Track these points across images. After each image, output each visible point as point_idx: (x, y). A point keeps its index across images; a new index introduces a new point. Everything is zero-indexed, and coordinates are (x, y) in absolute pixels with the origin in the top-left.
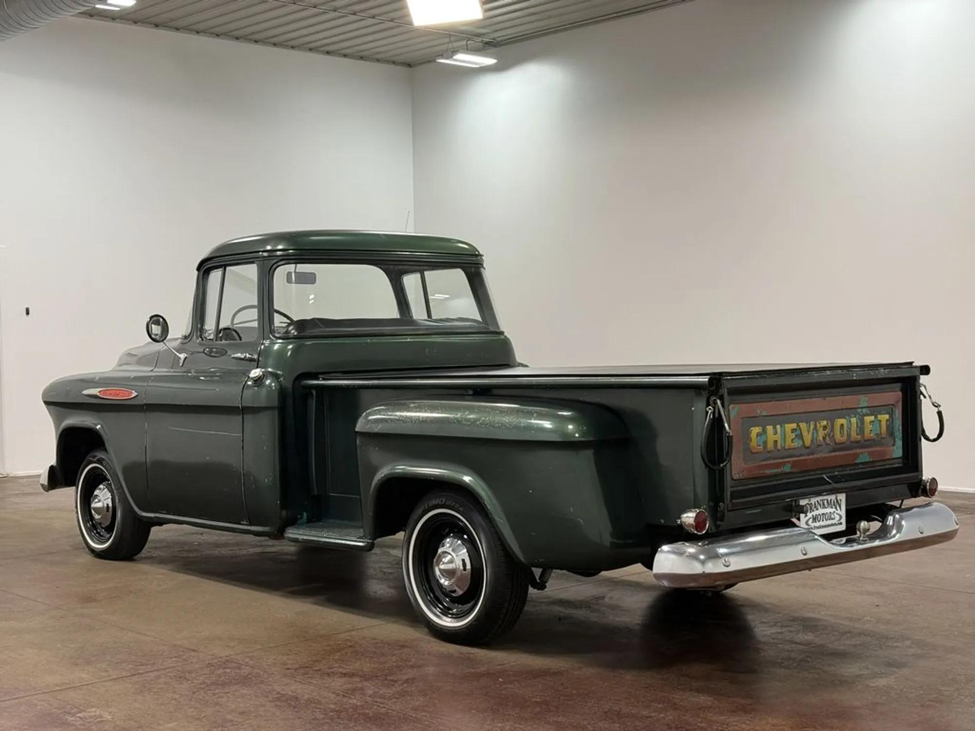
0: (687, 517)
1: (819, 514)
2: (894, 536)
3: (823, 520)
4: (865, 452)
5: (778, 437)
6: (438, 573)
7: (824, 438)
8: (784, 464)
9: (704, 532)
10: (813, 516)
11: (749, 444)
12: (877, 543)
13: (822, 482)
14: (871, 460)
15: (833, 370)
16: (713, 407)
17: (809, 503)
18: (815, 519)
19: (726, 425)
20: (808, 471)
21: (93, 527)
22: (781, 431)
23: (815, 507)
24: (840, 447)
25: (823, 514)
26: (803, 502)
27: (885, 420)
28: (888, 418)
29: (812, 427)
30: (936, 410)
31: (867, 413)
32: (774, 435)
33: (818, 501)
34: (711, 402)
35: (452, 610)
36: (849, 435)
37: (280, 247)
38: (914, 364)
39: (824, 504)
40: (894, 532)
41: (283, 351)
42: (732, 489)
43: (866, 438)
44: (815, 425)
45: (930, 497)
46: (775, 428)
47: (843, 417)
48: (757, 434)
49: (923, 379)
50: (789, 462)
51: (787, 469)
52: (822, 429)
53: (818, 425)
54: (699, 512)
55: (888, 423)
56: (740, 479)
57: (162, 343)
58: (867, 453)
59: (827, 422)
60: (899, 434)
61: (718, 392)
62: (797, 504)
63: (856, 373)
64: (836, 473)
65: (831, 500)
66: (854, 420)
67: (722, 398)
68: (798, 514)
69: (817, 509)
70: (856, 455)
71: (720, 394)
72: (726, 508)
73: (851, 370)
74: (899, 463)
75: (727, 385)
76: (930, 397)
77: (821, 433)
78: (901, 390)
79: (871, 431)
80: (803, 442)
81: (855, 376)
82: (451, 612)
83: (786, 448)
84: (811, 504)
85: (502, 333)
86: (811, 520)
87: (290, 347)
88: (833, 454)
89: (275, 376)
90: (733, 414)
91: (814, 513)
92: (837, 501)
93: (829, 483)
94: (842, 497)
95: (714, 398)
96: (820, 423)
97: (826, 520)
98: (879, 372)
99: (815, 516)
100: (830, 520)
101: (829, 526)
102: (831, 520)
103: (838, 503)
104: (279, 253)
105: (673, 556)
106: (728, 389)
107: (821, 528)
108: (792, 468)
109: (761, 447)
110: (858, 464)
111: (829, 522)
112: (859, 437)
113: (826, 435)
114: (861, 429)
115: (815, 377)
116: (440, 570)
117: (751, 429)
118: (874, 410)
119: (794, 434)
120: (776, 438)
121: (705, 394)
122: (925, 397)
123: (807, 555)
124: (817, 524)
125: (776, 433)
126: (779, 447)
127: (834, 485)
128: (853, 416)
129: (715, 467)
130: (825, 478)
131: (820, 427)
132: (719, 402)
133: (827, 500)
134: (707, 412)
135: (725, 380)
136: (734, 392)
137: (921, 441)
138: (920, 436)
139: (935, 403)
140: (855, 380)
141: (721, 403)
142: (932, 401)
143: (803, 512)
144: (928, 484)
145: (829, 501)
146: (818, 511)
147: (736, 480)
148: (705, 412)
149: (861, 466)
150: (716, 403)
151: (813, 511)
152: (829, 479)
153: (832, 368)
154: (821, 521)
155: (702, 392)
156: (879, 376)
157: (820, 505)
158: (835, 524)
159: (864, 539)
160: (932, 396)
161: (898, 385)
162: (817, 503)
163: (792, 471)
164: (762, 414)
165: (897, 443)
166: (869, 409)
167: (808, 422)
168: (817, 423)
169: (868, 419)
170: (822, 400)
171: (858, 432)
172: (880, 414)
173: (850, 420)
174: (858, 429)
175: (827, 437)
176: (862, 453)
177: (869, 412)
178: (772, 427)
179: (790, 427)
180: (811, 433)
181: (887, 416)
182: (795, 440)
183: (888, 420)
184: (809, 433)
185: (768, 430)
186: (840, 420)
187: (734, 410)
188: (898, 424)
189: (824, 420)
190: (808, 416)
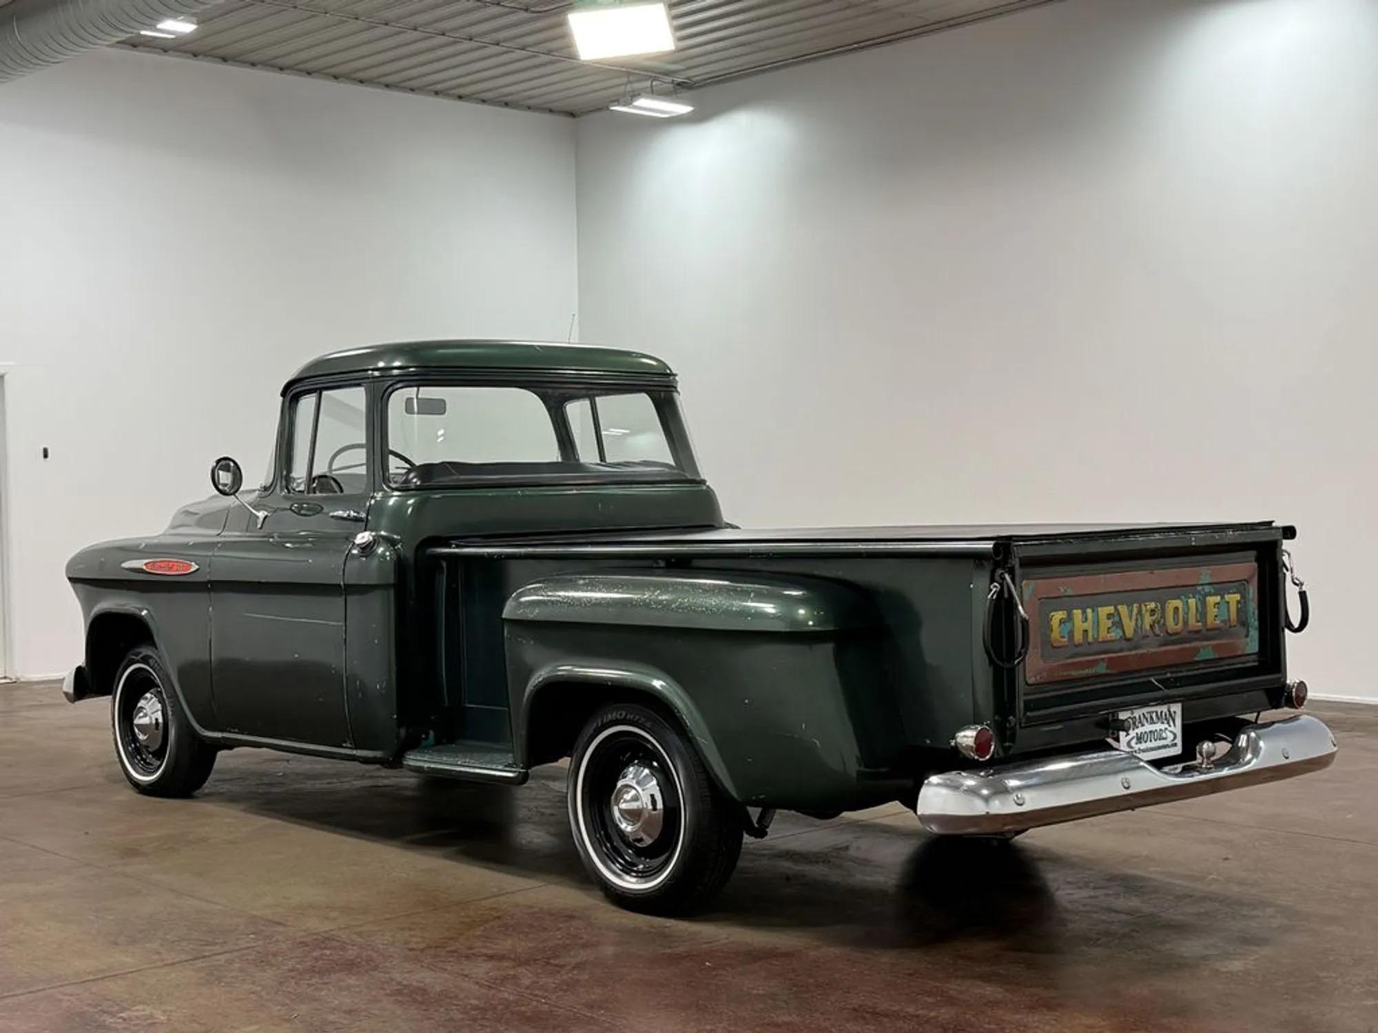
0: (964, 736)
1: (1146, 732)
2: (1249, 762)
3: (1151, 741)
4: (1208, 645)
6: (617, 814)
9: (988, 757)
10: (1137, 734)
12: (1226, 772)
13: (1150, 687)
15: (1164, 532)
16: (999, 585)
17: (1132, 716)
18: (1140, 739)
19: (1020, 608)
21: (136, 752)
22: (1093, 617)
23: (1140, 722)
24: (1172, 638)
25: (1150, 732)
26: (1123, 716)
29: (1135, 610)
30: (1297, 589)
32: (1083, 622)
33: (1143, 714)
34: (997, 577)
35: (636, 866)
37: (397, 364)
38: (1274, 524)
39: (1151, 718)
40: (1249, 756)
41: (401, 507)
42: (1025, 698)
45: (1296, 708)
46: (1084, 612)
47: (1178, 598)
48: (1060, 621)
49: (1286, 544)
50: (1103, 660)
52: (1148, 614)
53: (1144, 608)
54: (981, 730)
56: (1037, 684)
57: (233, 497)
60: (1254, 622)
61: (1007, 563)
62: (1116, 718)
63: (1195, 537)
64: (1169, 675)
65: (1162, 712)
66: (1192, 602)
67: (1012, 572)
68: (1116, 732)
69: (1143, 725)
71: (1009, 566)
72: (1018, 723)
73: (1189, 532)
74: (1254, 661)
75: (1019, 552)
76: (1292, 570)
77: (1148, 620)
78: (1257, 560)
79: (1216, 616)
81: (1195, 541)
82: (635, 869)
84: (1135, 717)
85: (703, 482)
86: (1134, 741)
87: (411, 502)
89: (390, 542)
91: (1140, 730)
92: (1170, 715)
93: (1160, 689)
94: (1177, 708)
95: (1000, 572)
97: (1155, 740)
98: (1227, 535)
99: (1139, 734)
100: (1160, 739)
101: (1159, 748)
102: (1162, 741)
104: (395, 372)
105: (944, 791)
106: (1020, 559)
107: (1148, 751)
108: (1107, 668)
109: (1065, 640)
110: (1198, 662)
111: (1160, 743)
112: (1200, 624)
114: (1202, 613)
116: (620, 810)
117: (1052, 614)
118: (1221, 588)
119: (1110, 621)
120: (1086, 626)
121: (988, 566)
122: (1287, 570)
123: (1131, 788)
124: (1143, 746)
126: (1090, 639)
127: (1167, 692)
129: (1007, 665)
130: (1154, 681)
131: (1146, 610)
132: (1007, 577)
133: (1157, 712)
134: (991, 590)
135: (1016, 546)
136: (1029, 563)
137: (1283, 631)
138: (1283, 623)
139: (1297, 579)
140: (1194, 546)
141: (1011, 578)
142: (1295, 576)
143: (1124, 730)
144: (1294, 690)
145: (1159, 714)
146: (1144, 727)
147: (1031, 685)
148: (987, 590)
149: (1202, 665)
150: (1004, 579)
151: (1137, 727)
152: (1159, 683)
153: (1163, 530)
154: (1148, 742)
155: (985, 563)
156: (1227, 541)
157: (1147, 719)
158: (1167, 745)
159: (1208, 766)
160: (1295, 571)
161: (1252, 554)
162: (1142, 717)
163: (1109, 672)
164: (1067, 594)
165: (1251, 634)
166: (1215, 586)
167: (1130, 605)
168: (1143, 605)
169: (1212, 600)
170: (1149, 575)
171: (1199, 618)
172: (1229, 593)
173: (1187, 602)
174: (1198, 615)
175: (1156, 625)
176: (1203, 647)
177: (1212, 591)
178: (1080, 611)
179: (1104, 611)
180: (1134, 617)
181: (1238, 597)
182: (1112, 629)
183: (1238, 602)
184: (1131, 618)
185: (1075, 616)
186: (1174, 601)
187: (1029, 586)
188: (1253, 607)
189: (1151, 601)
190: (1131, 596)
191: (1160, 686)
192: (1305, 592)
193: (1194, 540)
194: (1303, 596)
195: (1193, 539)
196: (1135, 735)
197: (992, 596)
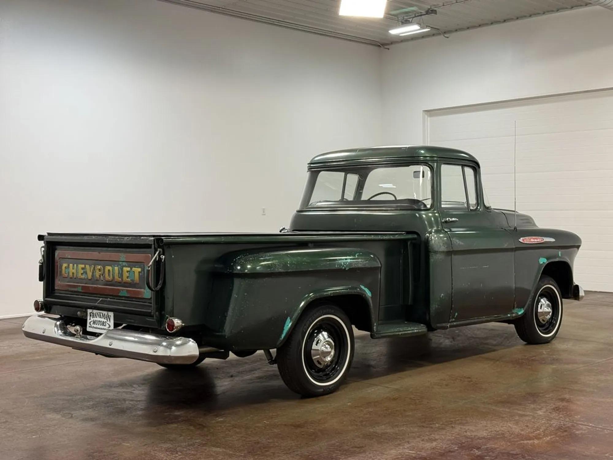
1: (97, 320)
3: (98, 325)
5: (74, 271)
7: (100, 276)
8: (78, 286)
11: (61, 272)
14: (129, 296)
17: (93, 312)
18: (94, 323)
20: (91, 294)
22: (76, 268)
24: (109, 283)
25: (99, 321)
26: (89, 311)
27: (138, 271)
28: (140, 271)
29: (92, 268)
31: (126, 265)
36: (114, 277)
39: (100, 315)
43: (124, 281)
44: (95, 267)
47: (111, 266)
48: (65, 267)
50: (80, 286)
51: (79, 289)
52: (98, 271)
55: (140, 274)
58: (125, 291)
59: (101, 267)
64: (109, 299)
65: (105, 314)
66: (116, 268)
69: (96, 317)
70: (119, 291)
74: (149, 302)
77: (98, 273)
79: (128, 277)
80: (87, 275)
83: (79, 278)
88: (105, 287)
91: (95, 319)
92: (108, 316)
94: (112, 314)
96: (97, 267)
97: (101, 325)
100: (103, 325)
101: (102, 329)
108: (82, 289)
109: (67, 275)
110: (120, 296)
112: (120, 279)
114: (121, 274)
117: (63, 264)
118: (131, 264)
119: (83, 271)
124: (95, 326)
125: (74, 268)
126: (75, 276)
128: (116, 265)
131: (97, 269)
133: (103, 314)
147: (58, 290)
149: (123, 298)
157: (98, 315)
158: (106, 329)
162: (96, 314)
163: (82, 291)
164: (68, 257)
165: (146, 288)
166: (128, 263)
167: (90, 265)
169: (126, 269)
170: (99, 253)
171: (119, 276)
172: (135, 267)
173: (114, 268)
176: (123, 290)
177: (127, 265)
178: (72, 265)
179: (81, 266)
180: (92, 271)
181: (139, 270)
182: (83, 274)
184: (90, 271)
185: (70, 266)
186: (108, 267)
187: (57, 253)
189: (99, 265)
190: (91, 262)
196: (93, 320)
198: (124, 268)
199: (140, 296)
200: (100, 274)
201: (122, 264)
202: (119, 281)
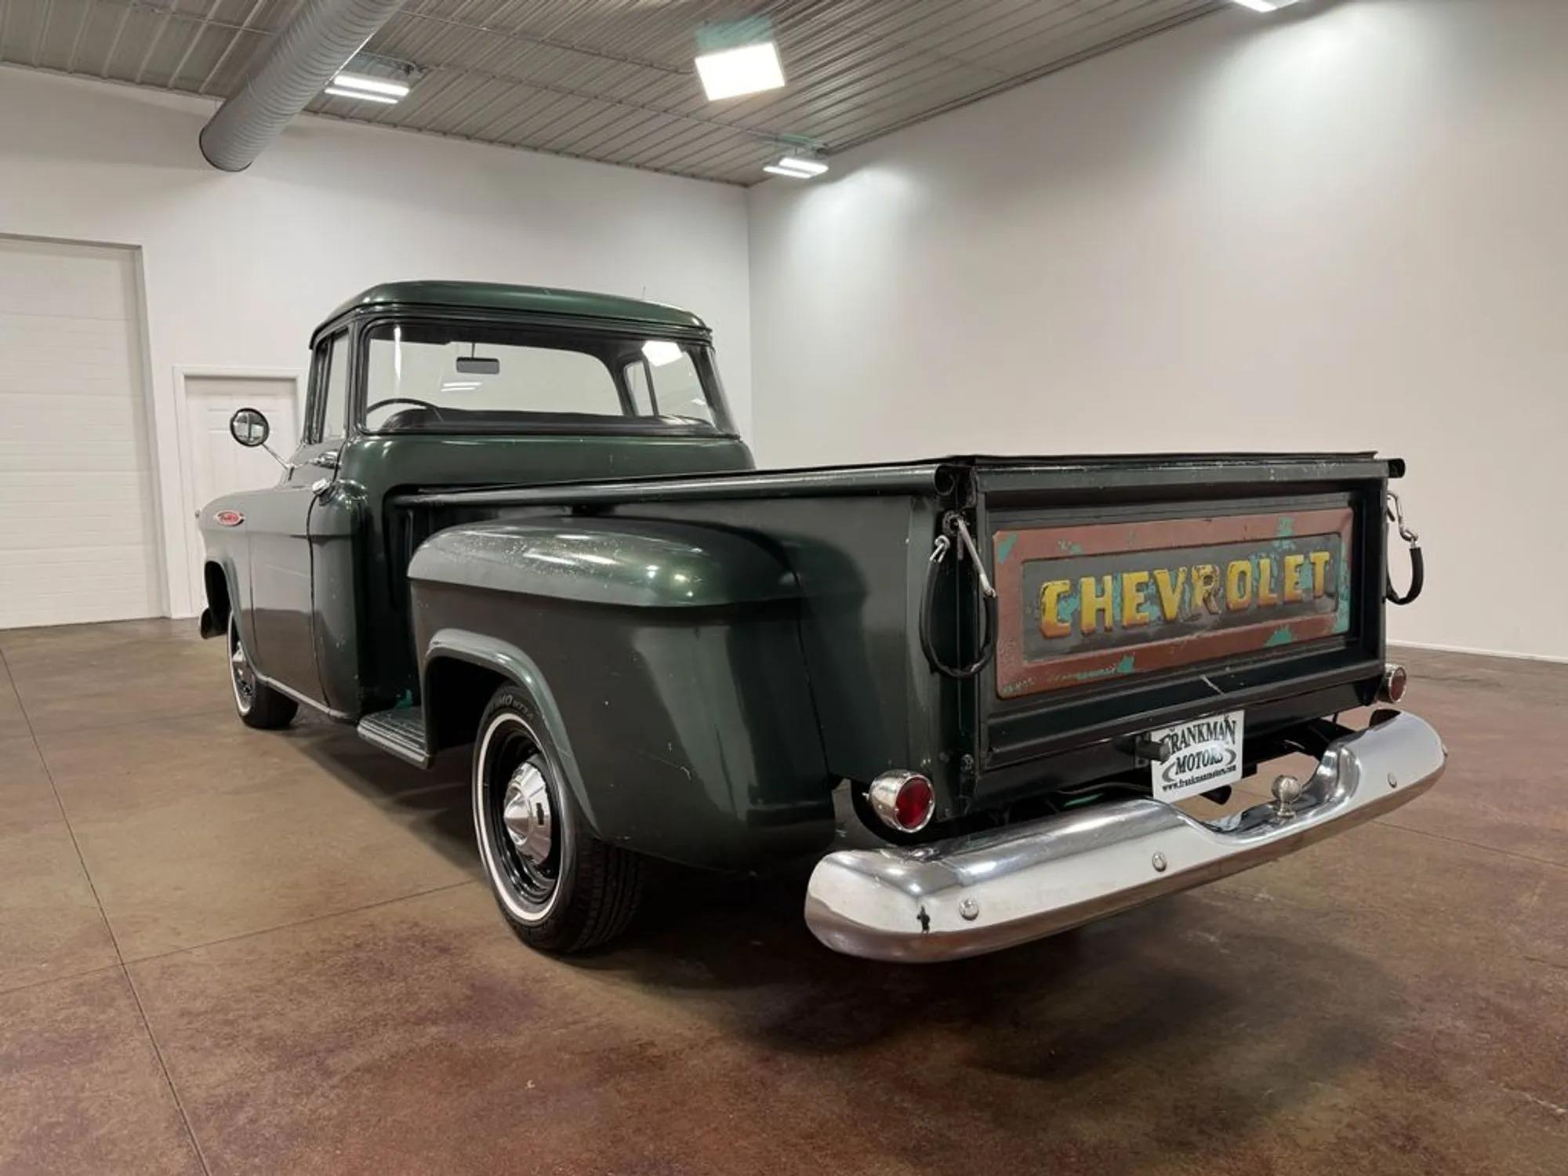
0: (883, 788)
1: (1192, 755)
2: (1341, 800)
3: (1198, 767)
4: (1284, 625)
5: (1105, 602)
6: (508, 819)
7: (1205, 601)
8: (1119, 657)
9: (919, 828)
10: (1178, 759)
11: (1038, 620)
12: (1311, 820)
13: (1202, 691)
14: (1295, 639)
15: (1229, 461)
16: (949, 538)
17: (1171, 734)
18: (1182, 766)
19: (983, 577)
20: (1170, 669)
22: (1114, 590)
23: (1184, 741)
24: (1233, 617)
25: (1198, 754)
26: (1156, 736)
27: (1323, 562)
28: (1327, 558)
29: (1182, 578)
30: (1408, 545)
31: (1290, 549)
32: (1097, 596)
33: (1189, 729)
34: (946, 526)
36: (1255, 593)
37: (380, 299)
38: (1376, 457)
39: (1201, 733)
40: (1340, 791)
41: (376, 449)
42: (992, 721)
43: (1286, 599)
44: (1189, 573)
45: (1391, 702)
46: (1099, 581)
47: (1246, 558)
48: (1059, 595)
49: (1393, 485)
50: (1128, 653)
51: (1126, 667)
52: (1201, 582)
53: (1194, 572)
54: (911, 780)
55: (1328, 568)
56: (1018, 697)
57: (261, 447)
58: (1287, 627)
59: (1213, 568)
60: (1344, 590)
61: (963, 501)
62: (1147, 739)
63: (1274, 469)
64: (1228, 670)
65: (1216, 724)
66: (1265, 563)
67: (971, 518)
68: (1147, 761)
69: (1187, 745)
70: (1268, 632)
71: (967, 506)
72: (977, 767)
73: (1265, 461)
74: (1339, 645)
75: (985, 484)
76: (1400, 519)
77: (1201, 590)
78: (1350, 504)
79: (1297, 583)
80: (1162, 607)
81: (1274, 475)
83: (1125, 624)
84: (1176, 735)
85: (737, 437)
86: (1174, 769)
87: (388, 444)
88: (1221, 632)
90: (1001, 554)
91: (1180, 754)
92: (1228, 726)
93: (1215, 693)
94: (1238, 717)
95: (952, 516)
96: (1198, 570)
97: (1205, 765)
98: (1317, 468)
99: (1182, 760)
100: (1212, 764)
101: (1211, 776)
102: (1215, 765)
103: (1229, 727)
104: (378, 308)
106: (986, 494)
107: (1194, 782)
108: (1134, 665)
109: (1067, 624)
110: (1269, 649)
111: (1211, 769)
112: (1275, 595)
113: (1210, 594)
114: (1278, 581)
115: (1190, 475)
116: (510, 816)
117: (1045, 585)
118: (1303, 542)
119: (1142, 594)
120: (1100, 603)
121: (931, 507)
122: (1393, 519)
123: (1167, 869)
124: (1187, 776)
125: (1102, 593)
126: (1108, 622)
127: (1224, 696)
128: (1263, 555)
129: (958, 673)
130: (1207, 681)
131: (1199, 577)
132: (962, 525)
133: (1208, 725)
134: (935, 547)
135: (979, 473)
136: (1000, 503)
137: (1384, 602)
138: (1384, 593)
139: (1408, 532)
140: (1274, 483)
141: (969, 528)
142: (1405, 529)
143: (1158, 759)
144: (1391, 679)
145: (1212, 726)
146: (1189, 748)
147: (1006, 699)
148: (930, 548)
149: (1275, 653)
150: (956, 528)
151: (1179, 749)
152: (1212, 682)
153: (1228, 458)
154: (1194, 770)
155: (925, 500)
156: (1319, 477)
157: (1194, 737)
158: (1223, 770)
159: (1287, 814)
160: (1404, 519)
161: (1343, 497)
162: (1186, 732)
163: (1138, 670)
164: (1071, 553)
165: (1341, 606)
166: (1296, 540)
167: (1172, 568)
168: (1193, 569)
169: (1293, 560)
170: (1205, 523)
171: (1273, 586)
172: (1316, 551)
173: (1259, 563)
174: (1273, 580)
175: (1212, 598)
176: (1278, 627)
177: (1293, 547)
178: (1092, 580)
179: (1132, 579)
180: (1179, 590)
181: (1326, 556)
182: (1144, 606)
183: (1326, 562)
184: (1174, 591)
185: (1084, 587)
186: (1240, 562)
187: (1005, 542)
188: (1344, 570)
189: (1206, 563)
190: (1174, 555)
191: (1216, 688)
192: (1419, 549)
193: (1273, 473)
194: (1416, 554)
195: (1272, 471)
196: (1176, 761)
197: (937, 557)
198: (1288, 558)
199: (1324, 633)
200: (1207, 591)
201: (1281, 546)
202: (1272, 602)
